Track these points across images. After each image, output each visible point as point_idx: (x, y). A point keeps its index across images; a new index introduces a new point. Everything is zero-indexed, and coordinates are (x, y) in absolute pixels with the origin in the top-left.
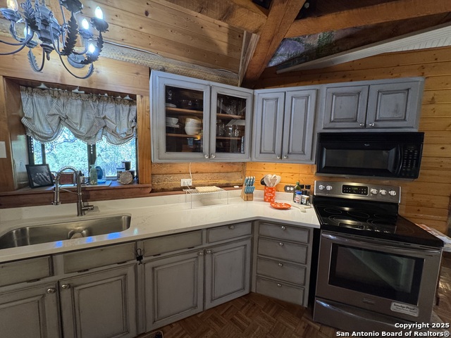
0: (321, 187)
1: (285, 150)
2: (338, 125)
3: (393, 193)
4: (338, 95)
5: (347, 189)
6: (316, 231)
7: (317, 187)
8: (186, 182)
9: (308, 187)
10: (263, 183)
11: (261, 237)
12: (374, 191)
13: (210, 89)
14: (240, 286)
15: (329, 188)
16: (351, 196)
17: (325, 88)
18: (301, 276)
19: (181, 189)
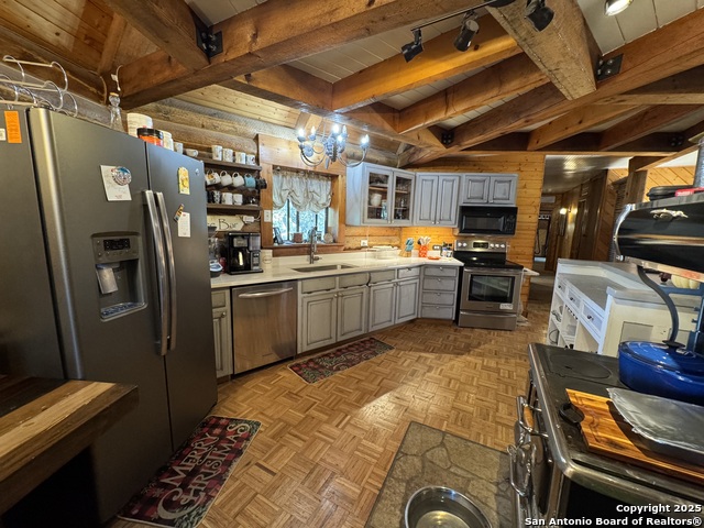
0: (460, 244)
1: (438, 218)
2: (473, 201)
3: (503, 246)
4: (473, 181)
5: (476, 245)
6: (461, 268)
7: (457, 245)
8: (364, 242)
9: (451, 245)
10: (419, 243)
11: (426, 277)
12: (492, 245)
13: (393, 173)
14: (412, 312)
15: (465, 245)
16: (478, 250)
17: (465, 176)
18: (451, 299)
19: (359, 249)
